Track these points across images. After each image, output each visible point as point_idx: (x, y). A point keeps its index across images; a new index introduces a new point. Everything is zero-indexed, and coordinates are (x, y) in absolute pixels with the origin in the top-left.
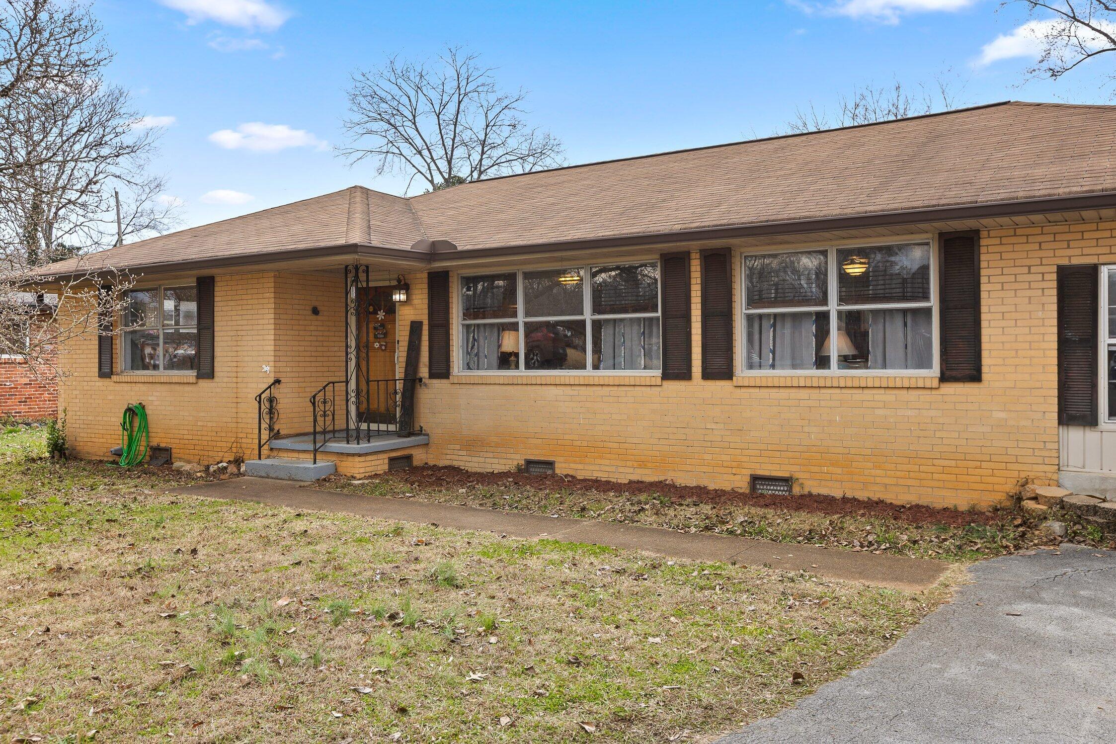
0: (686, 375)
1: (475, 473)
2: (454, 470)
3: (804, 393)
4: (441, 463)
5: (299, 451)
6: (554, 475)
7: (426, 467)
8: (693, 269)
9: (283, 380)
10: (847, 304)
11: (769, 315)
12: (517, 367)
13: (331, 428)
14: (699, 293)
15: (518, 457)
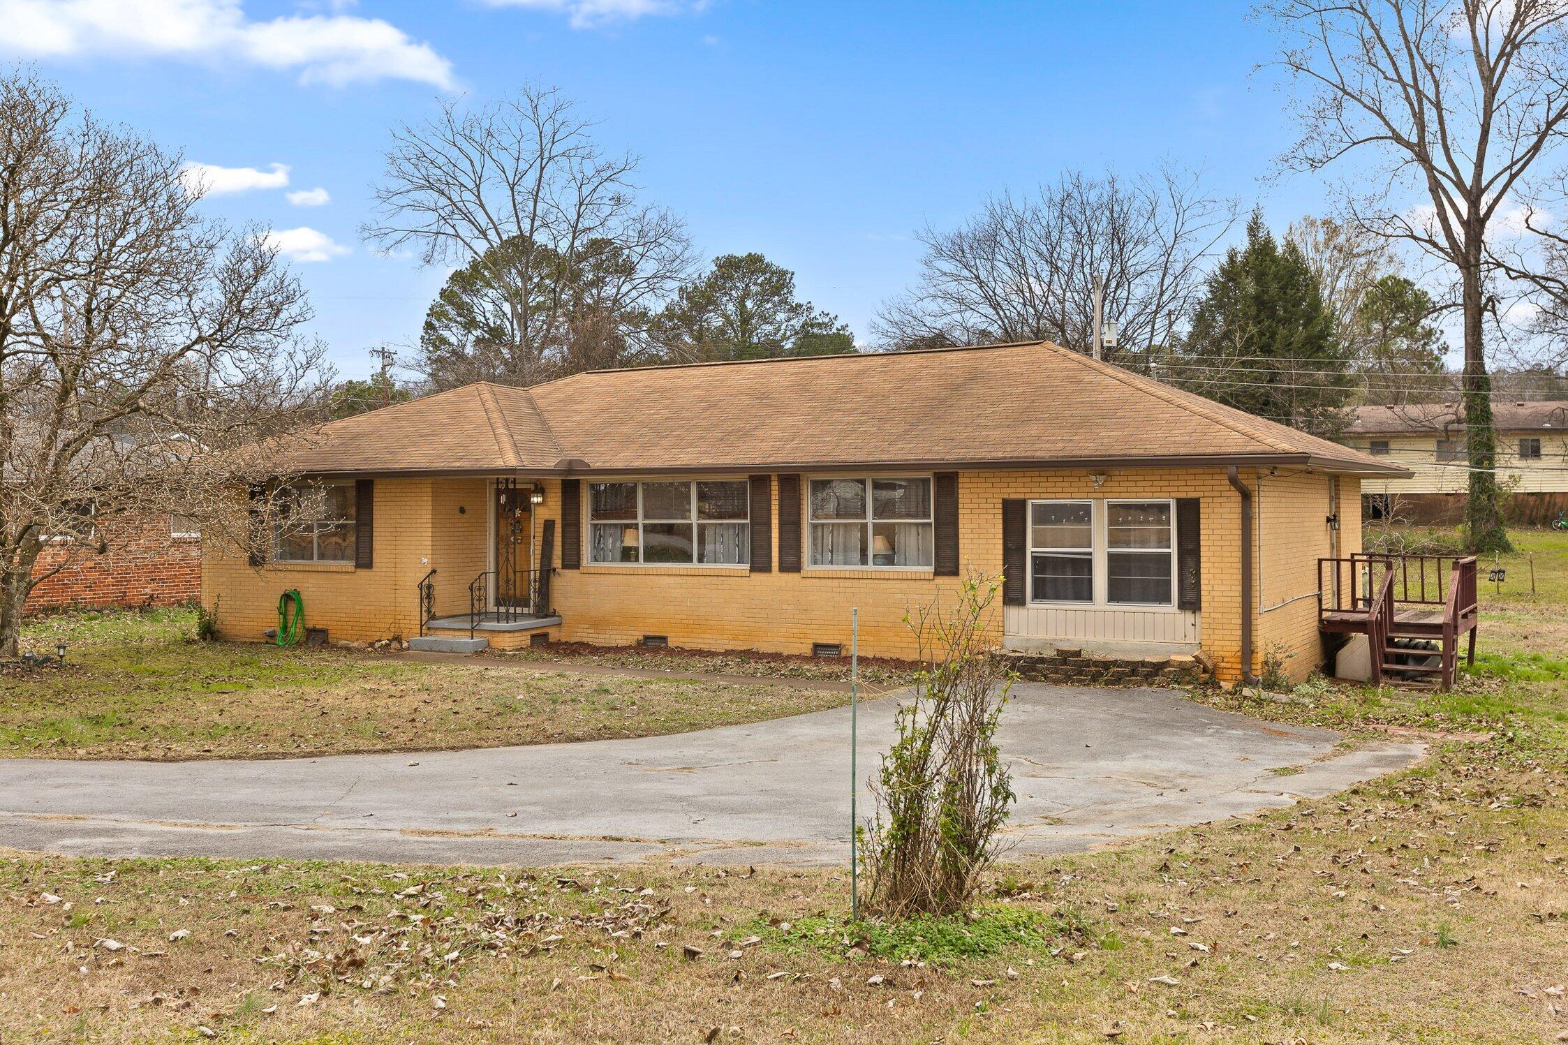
0: (767, 569)
1: (603, 647)
2: (585, 645)
3: (849, 583)
4: (572, 640)
5: (454, 630)
6: (667, 647)
7: (559, 643)
8: (773, 488)
9: (438, 570)
10: (880, 518)
11: (829, 524)
12: (637, 560)
13: (483, 610)
14: (777, 507)
15: (638, 633)
